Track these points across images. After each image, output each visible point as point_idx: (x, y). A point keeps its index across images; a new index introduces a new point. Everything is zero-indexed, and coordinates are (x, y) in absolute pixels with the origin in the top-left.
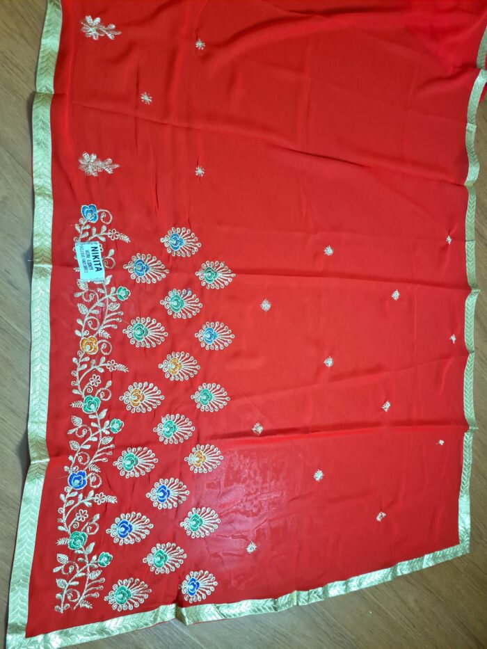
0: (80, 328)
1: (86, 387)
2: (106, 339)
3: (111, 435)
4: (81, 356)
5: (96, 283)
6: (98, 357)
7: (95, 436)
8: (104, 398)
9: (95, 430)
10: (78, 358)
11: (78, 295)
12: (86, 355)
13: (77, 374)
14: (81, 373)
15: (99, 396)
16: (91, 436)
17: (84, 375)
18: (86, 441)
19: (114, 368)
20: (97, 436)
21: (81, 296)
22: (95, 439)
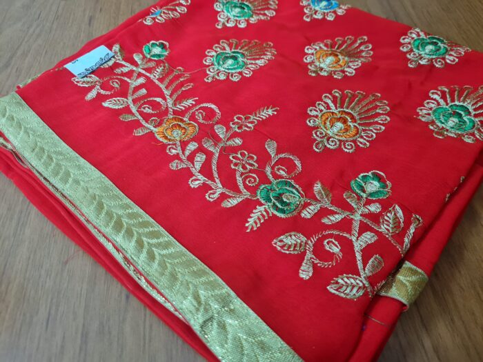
0: (137, 124)
1: (239, 180)
2: (194, 106)
3: (386, 205)
4: (179, 150)
5: (106, 66)
6: (206, 132)
7: (360, 234)
8: (288, 173)
9: (346, 225)
10: (177, 157)
11: (91, 95)
12: (184, 144)
13: (200, 177)
14: (206, 170)
15: (276, 176)
16: (354, 239)
17: (214, 167)
18: (359, 256)
19: (252, 123)
20: (364, 228)
21: (99, 94)
22: (368, 237)
